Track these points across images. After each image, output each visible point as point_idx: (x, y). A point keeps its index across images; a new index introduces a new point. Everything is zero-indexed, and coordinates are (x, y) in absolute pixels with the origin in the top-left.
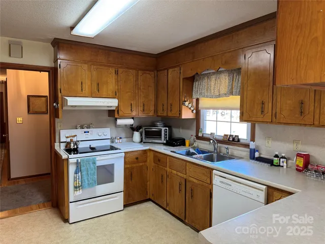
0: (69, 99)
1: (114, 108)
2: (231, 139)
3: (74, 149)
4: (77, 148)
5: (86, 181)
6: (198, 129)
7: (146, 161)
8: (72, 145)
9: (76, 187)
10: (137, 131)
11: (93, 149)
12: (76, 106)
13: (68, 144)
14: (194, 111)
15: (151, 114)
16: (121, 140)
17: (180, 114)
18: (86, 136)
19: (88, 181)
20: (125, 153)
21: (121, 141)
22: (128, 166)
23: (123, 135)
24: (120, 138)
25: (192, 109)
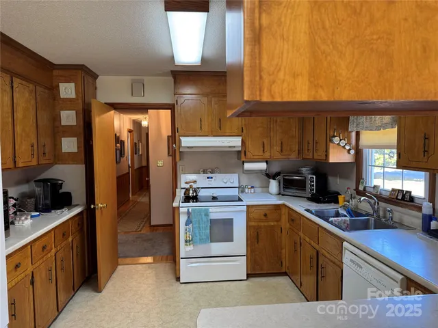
0: (183, 139)
1: (240, 149)
2: (400, 197)
3: (193, 197)
4: (197, 195)
5: (198, 235)
6: (359, 178)
7: (278, 220)
8: (191, 192)
9: (186, 241)
10: (274, 179)
11: (214, 199)
12: (192, 147)
13: (187, 190)
14: (352, 152)
15: (294, 156)
16: (253, 189)
17: (327, 156)
18: (210, 182)
19: (200, 235)
20: (247, 206)
21: (252, 192)
22: (253, 224)
23: (257, 183)
24: (252, 187)
25: (347, 147)
